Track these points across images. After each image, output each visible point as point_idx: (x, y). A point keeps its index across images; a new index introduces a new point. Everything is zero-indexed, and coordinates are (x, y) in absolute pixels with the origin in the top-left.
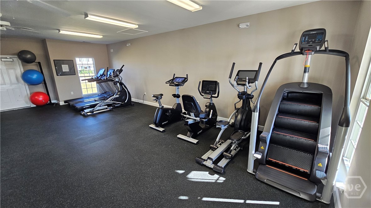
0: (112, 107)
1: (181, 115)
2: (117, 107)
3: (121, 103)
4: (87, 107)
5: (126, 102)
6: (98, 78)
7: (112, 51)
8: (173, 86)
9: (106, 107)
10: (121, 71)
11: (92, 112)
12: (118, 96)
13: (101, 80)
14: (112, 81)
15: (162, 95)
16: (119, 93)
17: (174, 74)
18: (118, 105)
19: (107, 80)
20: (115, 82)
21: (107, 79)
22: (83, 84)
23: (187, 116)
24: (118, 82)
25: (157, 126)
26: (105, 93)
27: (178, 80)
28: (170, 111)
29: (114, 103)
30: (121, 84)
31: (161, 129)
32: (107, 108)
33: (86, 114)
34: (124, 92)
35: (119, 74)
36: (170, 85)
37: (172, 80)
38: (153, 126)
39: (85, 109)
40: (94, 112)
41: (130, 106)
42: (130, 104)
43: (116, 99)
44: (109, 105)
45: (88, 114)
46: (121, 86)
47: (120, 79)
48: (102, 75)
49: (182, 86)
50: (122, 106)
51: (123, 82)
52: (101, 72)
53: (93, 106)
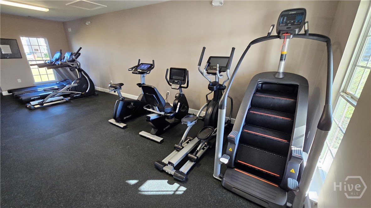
0: (69, 98)
1: (143, 109)
2: (77, 98)
3: (81, 93)
4: (36, 98)
5: (87, 91)
6: (52, 63)
7: (70, 30)
8: (137, 73)
9: (62, 97)
10: (78, 54)
11: (41, 104)
12: (76, 85)
13: (55, 65)
14: (69, 66)
15: (122, 84)
16: (78, 81)
17: (139, 60)
18: (77, 95)
19: (63, 66)
20: (72, 68)
21: (61, 64)
22: (35, 70)
23: (151, 110)
24: (76, 68)
25: (117, 121)
26: (65, 80)
27: (143, 67)
28: (132, 104)
29: (72, 93)
30: (80, 70)
31: (122, 125)
32: (62, 99)
33: (32, 107)
34: (84, 80)
35: (76, 58)
36: (133, 73)
37: (137, 67)
38: (112, 121)
39: (34, 100)
40: (45, 105)
41: (93, 96)
42: (93, 93)
43: (75, 89)
44: (65, 96)
45: (36, 106)
46: (80, 73)
47: (78, 64)
48: (57, 60)
49: (148, 73)
50: (82, 96)
51: (82, 67)
52: (57, 55)
53: (43, 97)
